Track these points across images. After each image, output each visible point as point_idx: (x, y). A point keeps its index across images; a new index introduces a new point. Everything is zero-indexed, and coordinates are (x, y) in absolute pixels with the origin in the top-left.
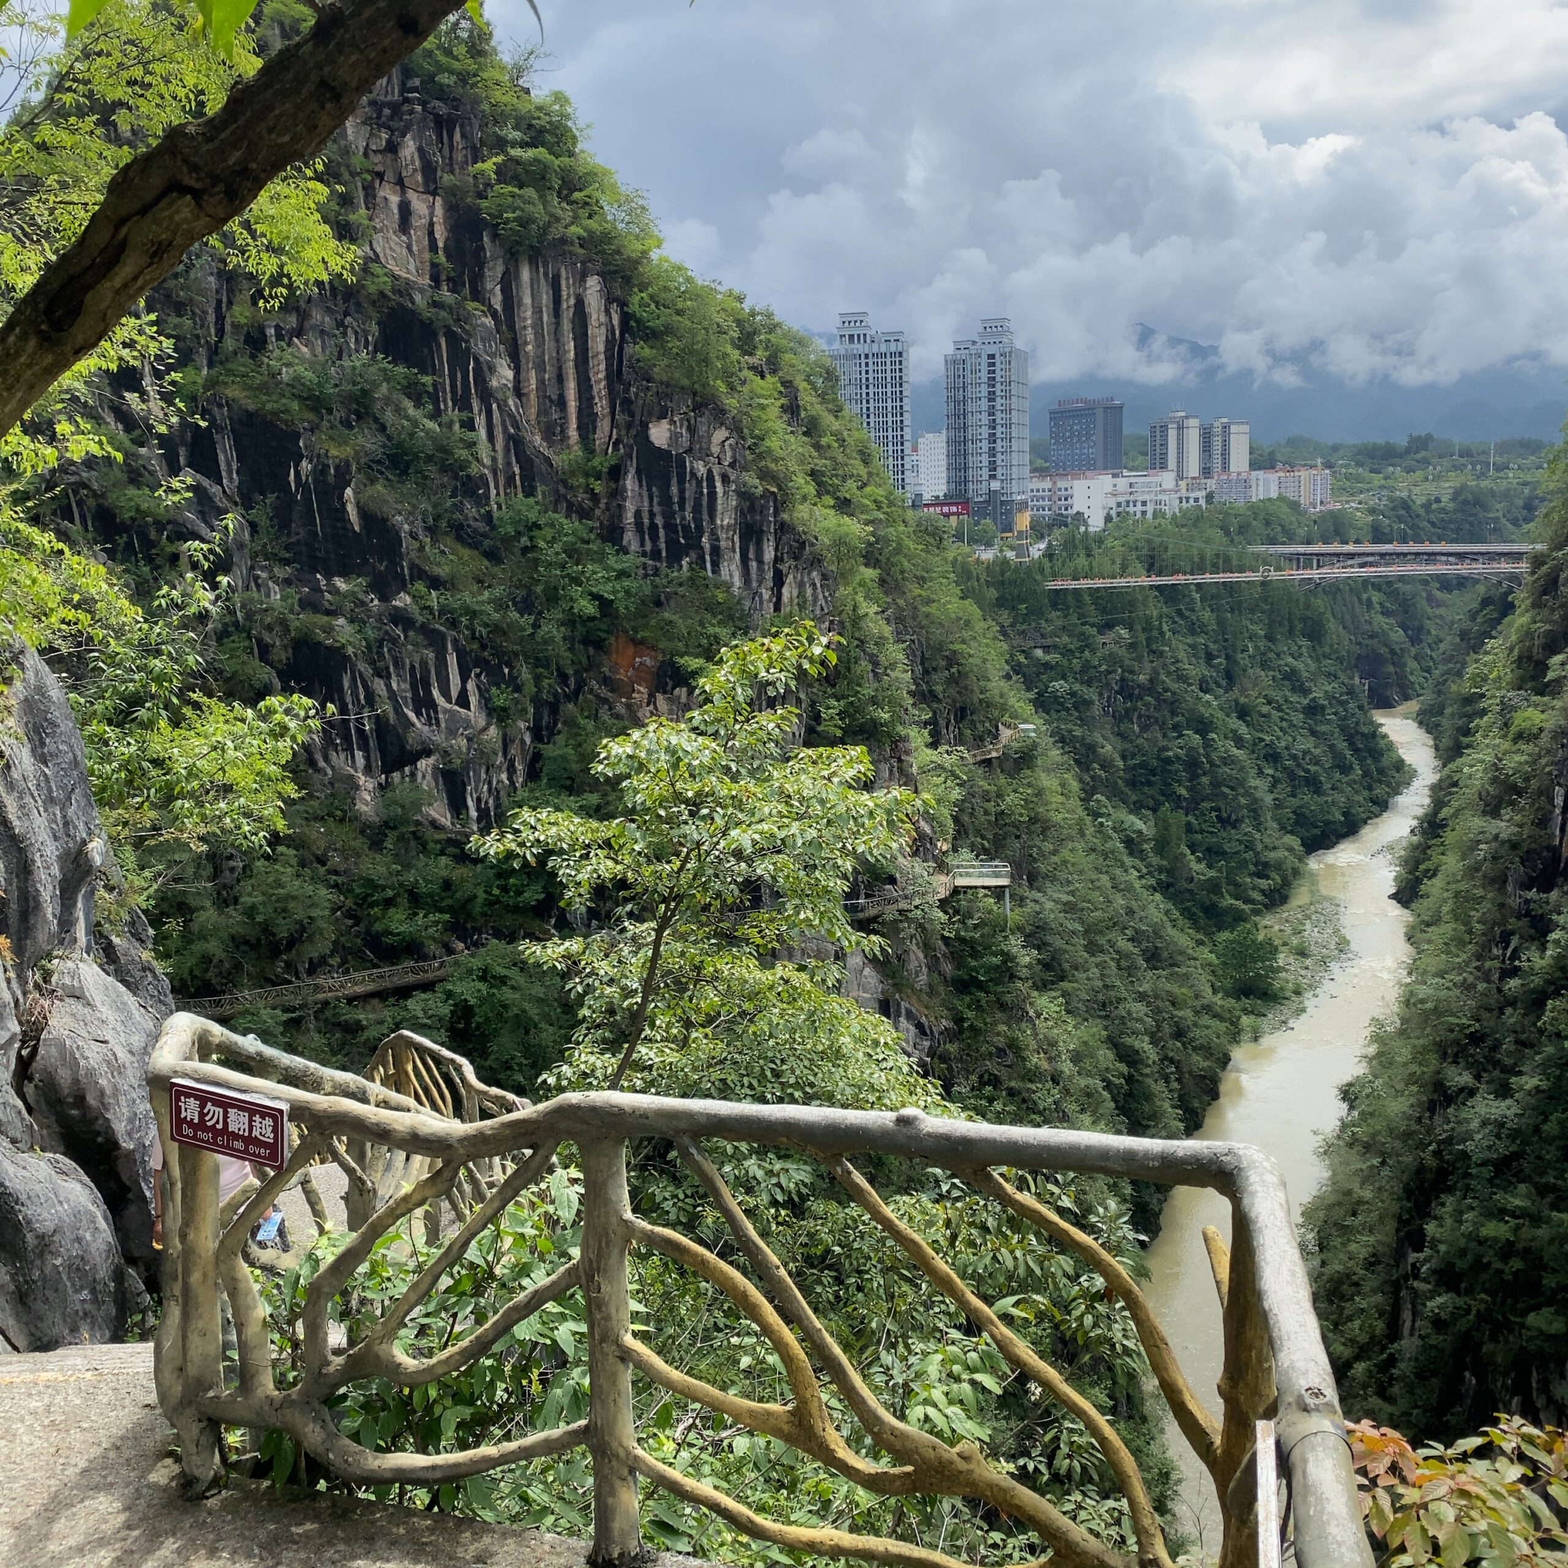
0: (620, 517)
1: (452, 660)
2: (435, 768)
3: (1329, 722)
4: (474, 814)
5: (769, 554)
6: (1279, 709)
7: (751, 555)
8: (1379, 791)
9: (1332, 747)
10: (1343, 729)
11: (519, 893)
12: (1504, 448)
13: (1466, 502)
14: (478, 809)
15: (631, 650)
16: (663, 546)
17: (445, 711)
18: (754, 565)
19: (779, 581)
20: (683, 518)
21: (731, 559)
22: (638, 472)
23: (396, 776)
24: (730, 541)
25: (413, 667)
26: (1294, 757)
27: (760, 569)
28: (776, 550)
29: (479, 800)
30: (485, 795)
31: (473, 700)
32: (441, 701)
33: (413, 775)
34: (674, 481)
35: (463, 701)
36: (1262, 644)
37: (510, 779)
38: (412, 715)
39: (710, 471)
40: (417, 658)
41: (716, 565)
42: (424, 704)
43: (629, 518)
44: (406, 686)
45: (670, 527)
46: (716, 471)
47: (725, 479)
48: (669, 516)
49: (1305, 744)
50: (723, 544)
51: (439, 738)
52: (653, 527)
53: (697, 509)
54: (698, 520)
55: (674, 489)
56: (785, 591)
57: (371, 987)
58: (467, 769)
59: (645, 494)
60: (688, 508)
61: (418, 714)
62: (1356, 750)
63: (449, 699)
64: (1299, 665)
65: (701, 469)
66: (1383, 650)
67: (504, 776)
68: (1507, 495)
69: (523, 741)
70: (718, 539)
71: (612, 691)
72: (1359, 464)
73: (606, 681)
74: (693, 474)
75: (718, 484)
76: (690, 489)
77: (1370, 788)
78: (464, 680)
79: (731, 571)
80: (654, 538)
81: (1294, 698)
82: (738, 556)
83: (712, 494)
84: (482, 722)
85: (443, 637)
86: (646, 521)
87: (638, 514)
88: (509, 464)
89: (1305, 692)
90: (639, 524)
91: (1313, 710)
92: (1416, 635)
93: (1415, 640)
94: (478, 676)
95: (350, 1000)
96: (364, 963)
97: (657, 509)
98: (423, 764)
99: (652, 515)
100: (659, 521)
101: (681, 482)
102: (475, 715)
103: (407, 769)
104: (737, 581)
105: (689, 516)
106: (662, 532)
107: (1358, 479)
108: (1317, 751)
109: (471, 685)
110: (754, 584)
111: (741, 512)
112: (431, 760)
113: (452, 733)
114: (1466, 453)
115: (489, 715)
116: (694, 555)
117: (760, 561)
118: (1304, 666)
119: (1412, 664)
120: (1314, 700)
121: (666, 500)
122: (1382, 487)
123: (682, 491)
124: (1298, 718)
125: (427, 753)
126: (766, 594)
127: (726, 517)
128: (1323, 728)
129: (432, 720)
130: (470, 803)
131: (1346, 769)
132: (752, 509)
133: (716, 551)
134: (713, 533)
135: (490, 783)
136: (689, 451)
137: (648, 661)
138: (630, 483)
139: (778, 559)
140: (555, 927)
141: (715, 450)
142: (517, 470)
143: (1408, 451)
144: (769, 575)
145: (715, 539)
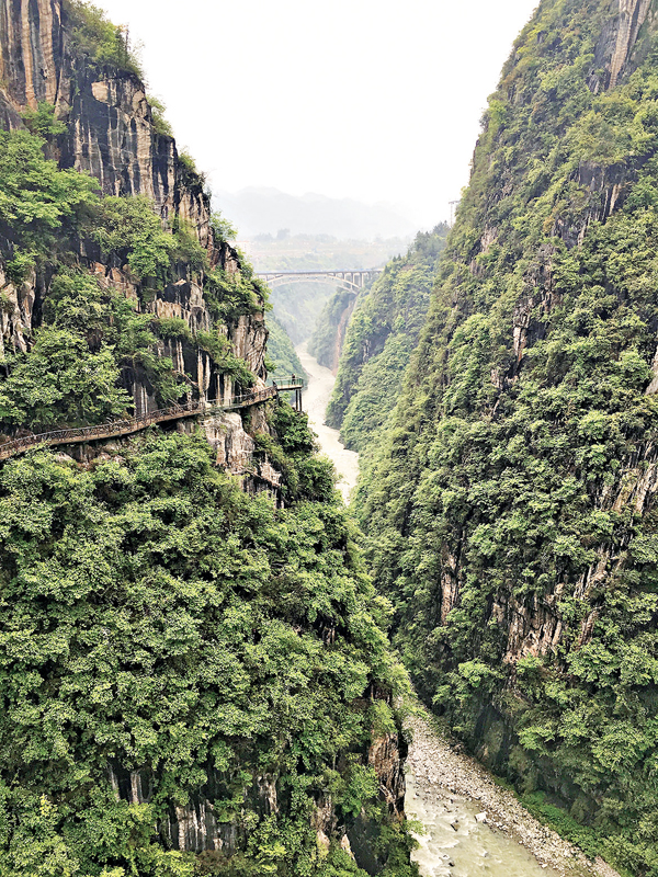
0: (72, 148)
5: (171, 181)
7: (160, 181)
16: (102, 169)
18: (161, 187)
19: (177, 200)
20: (116, 152)
21: (147, 183)
22: (84, 117)
24: (145, 170)
27: (166, 190)
28: (175, 178)
34: (109, 126)
39: (133, 121)
41: (137, 186)
43: (79, 150)
45: (108, 158)
46: (137, 120)
47: (143, 126)
48: (106, 150)
50: (142, 172)
52: (96, 158)
53: (124, 146)
54: (126, 154)
55: (110, 132)
56: (181, 205)
59: (89, 133)
60: (119, 146)
65: (127, 118)
67: (19, 321)
70: (139, 169)
74: (122, 122)
75: (138, 129)
76: (120, 132)
79: (147, 189)
80: (96, 164)
82: (151, 181)
83: (134, 136)
86: (91, 153)
87: (85, 148)
90: (85, 154)
97: (97, 144)
99: (94, 148)
100: (100, 153)
101: (114, 127)
105: (120, 151)
106: (102, 162)
110: (162, 201)
111: (152, 148)
115: (7, 277)
116: (122, 177)
117: (166, 187)
121: (104, 139)
123: (115, 133)
126: (170, 208)
127: (144, 154)
132: (160, 149)
133: (137, 175)
134: (135, 164)
136: (118, 105)
139: (177, 184)
141: (135, 107)
144: (171, 195)
145: (137, 167)
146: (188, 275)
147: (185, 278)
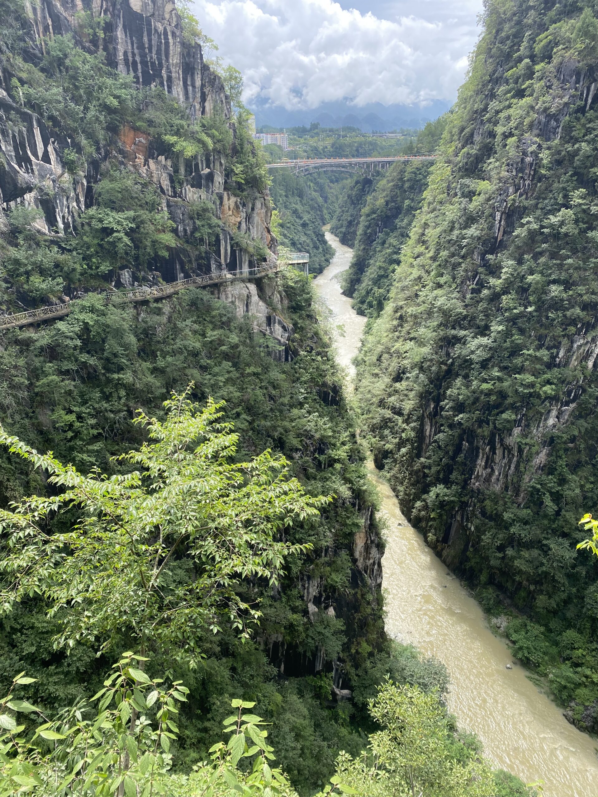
0: (115, 55)
1: (37, 132)
2: (36, 199)
3: (310, 230)
4: (61, 226)
5: (198, 83)
6: (293, 225)
7: (189, 83)
8: (328, 256)
9: (312, 239)
10: (315, 232)
11: (97, 268)
12: (344, 129)
13: (336, 148)
14: (64, 223)
15: (132, 134)
16: (140, 75)
17: (37, 165)
18: (190, 88)
19: (204, 99)
20: (151, 58)
21: (178, 85)
22: (124, 26)
23: (12, 204)
24: (177, 73)
25: (14, 136)
26: (300, 244)
27: (194, 91)
28: (202, 80)
29: (63, 217)
30: (66, 215)
31: (53, 157)
32: (33, 158)
33: (22, 203)
34: (145, 34)
35: (46, 158)
36: (285, 198)
37: (78, 206)
38: (16, 167)
39: (165, 29)
40: (16, 129)
41: (170, 87)
42: (23, 160)
43: (121, 56)
44: (11, 148)
45: (144, 63)
46: (168, 28)
47: (173, 34)
48: (143, 56)
49: (303, 238)
50: (174, 75)
51: (35, 181)
52: (135, 63)
53: (158, 53)
54: (159, 59)
55: (145, 39)
56: (207, 104)
57: (30, 320)
58: (55, 199)
59: (129, 41)
60: (154, 52)
61: (20, 166)
62: (319, 241)
63: (37, 157)
64: (297, 207)
65: (161, 28)
66: (316, 205)
67: (75, 204)
68: (350, 146)
69: (82, 184)
70: (171, 72)
71: (124, 157)
72: (294, 134)
73: (121, 151)
74: (156, 30)
75: (170, 37)
76: (154, 38)
77: (324, 256)
78: (46, 145)
79: (178, 91)
80: (135, 70)
81: (297, 220)
82: (181, 83)
83: (167, 43)
84: (59, 171)
85: (30, 117)
86: (130, 59)
87: (125, 53)
88: (45, 18)
89: (301, 218)
90: (126, 60)
91: (304, 225)
92: (326, 199)
93: (326, 202)
94: (53, 143)
95: (21, 328)
96: (19, 309)
97: (136, 51)
98: (28, 196)
99: (134, 55)
100: (138, 59)
101: (149, 35)
102: (55, 167)
103: (19, 200)
104: (182, 97)
105: (155, 57)
106: (139, 66)
107: (295, 140)
108: (308, 241)
109: (50, 148)
110: (191, 100)
111: (183, 56)
112: (33, 194)
113: (42, 177)
114: (331, 130)
115: (63, 167)
116: (157, 80)
117: (194, 87)
118: (299, 207)
119: (325, 211)
120: (304, 221)
121: (141, 46)
122: (304, 143)
123: (150, 40)
124: (300, 228)
125: (30, 190)
126: (198, 106)
127: (175, 59)
128: (308, 232)
129: (29, 170)
130: (59, 220)
131: (317, 248)
132: (189, 54)
133: (170, 79)
134: (168, 68)
135: (68, 208)
136: (153, 15)
137: (143, 141)
138: (120, 33)
139: (203, 86)
140: (115, 286)
141: (167, 16)
142: (50, 22)
143: (311, 130)
144: (198, 95)
145: (169, 71)
146: (211, 166)
147: (209, 168)
